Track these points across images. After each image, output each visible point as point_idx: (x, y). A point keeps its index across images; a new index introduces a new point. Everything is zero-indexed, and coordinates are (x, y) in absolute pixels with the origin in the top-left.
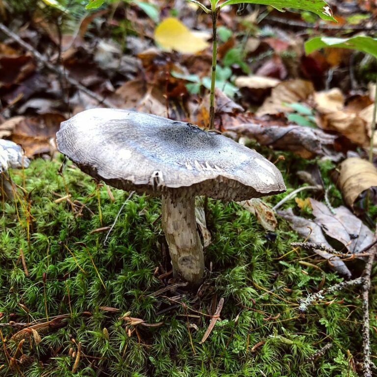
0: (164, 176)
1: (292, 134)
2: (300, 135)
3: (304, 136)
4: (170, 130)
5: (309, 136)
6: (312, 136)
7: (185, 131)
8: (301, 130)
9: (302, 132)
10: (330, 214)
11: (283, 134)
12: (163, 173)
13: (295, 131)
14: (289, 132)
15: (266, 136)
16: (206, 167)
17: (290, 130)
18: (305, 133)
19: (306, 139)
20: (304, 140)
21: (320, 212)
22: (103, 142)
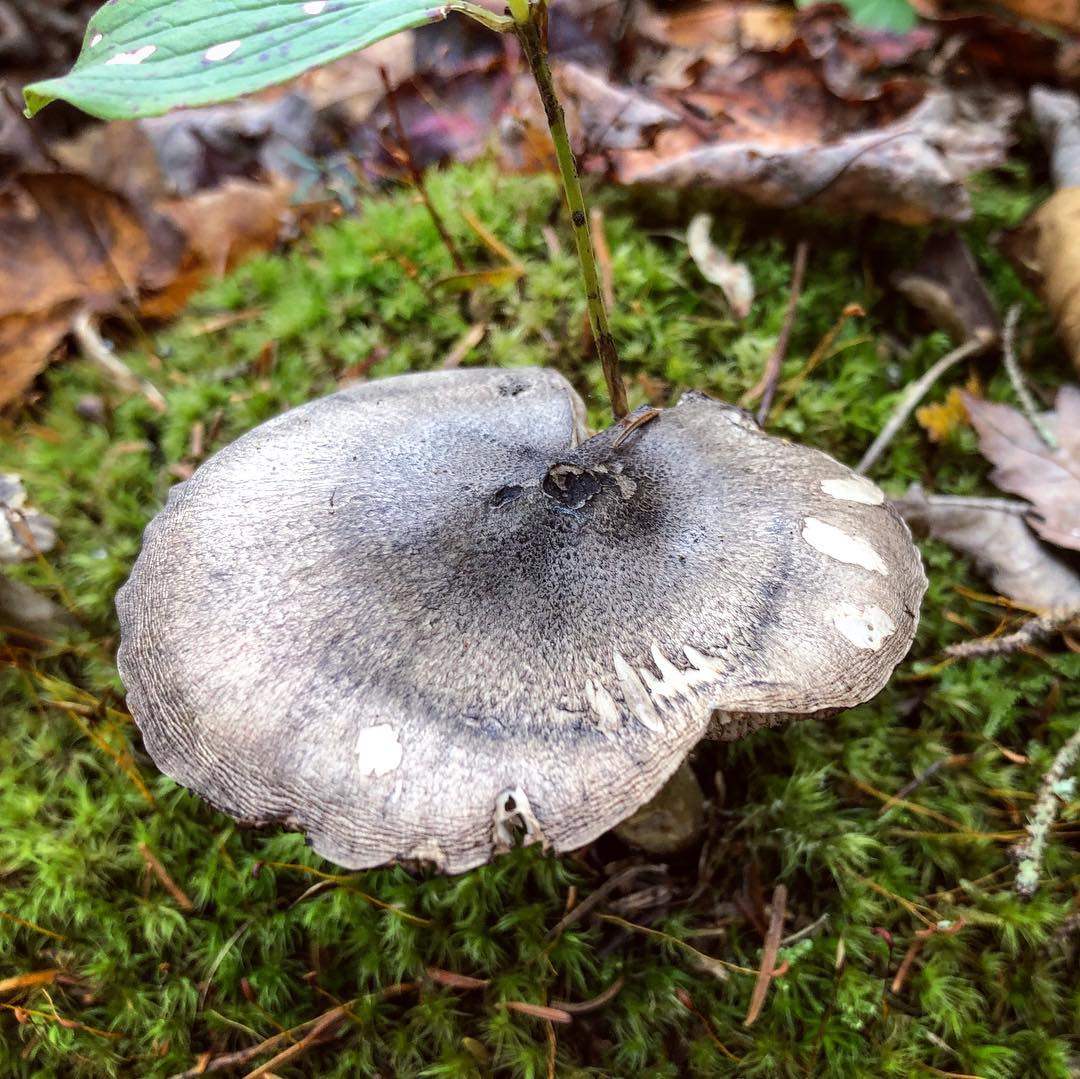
0: (535, 807)
1: (862, 171)
2: (889, 171)
3: (906, 172)
4: (493, 539)
5: (921, 171)
6: (934, 173)
7: (545, 522)
8: (890, 153)
9: (893, 159)
10: (1037, 445)
11: (830, 175)
12: (528, 796)
13: (870, 160)
14: (853, 166)
15: (771, 187)
16: (659, 677)
17: (854, 160)
18: (907, 161)
19: (911, 182)
20: (905, 187)
21: (1003, 441)
22: (288, 715)
